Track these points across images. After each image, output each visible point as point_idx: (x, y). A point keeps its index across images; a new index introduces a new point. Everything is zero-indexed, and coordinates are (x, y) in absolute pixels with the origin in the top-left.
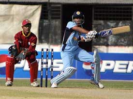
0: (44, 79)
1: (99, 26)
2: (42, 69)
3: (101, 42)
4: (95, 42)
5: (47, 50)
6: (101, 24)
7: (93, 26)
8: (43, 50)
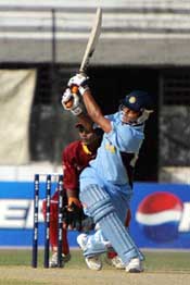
0: (41, 248)
1: (175, 119)
2: (36, 225)
3: (181, 158)
4: (166, 157)
5: (49, 178)
6: (179, 116)
7: (161, 119)
8: (37, 177)
